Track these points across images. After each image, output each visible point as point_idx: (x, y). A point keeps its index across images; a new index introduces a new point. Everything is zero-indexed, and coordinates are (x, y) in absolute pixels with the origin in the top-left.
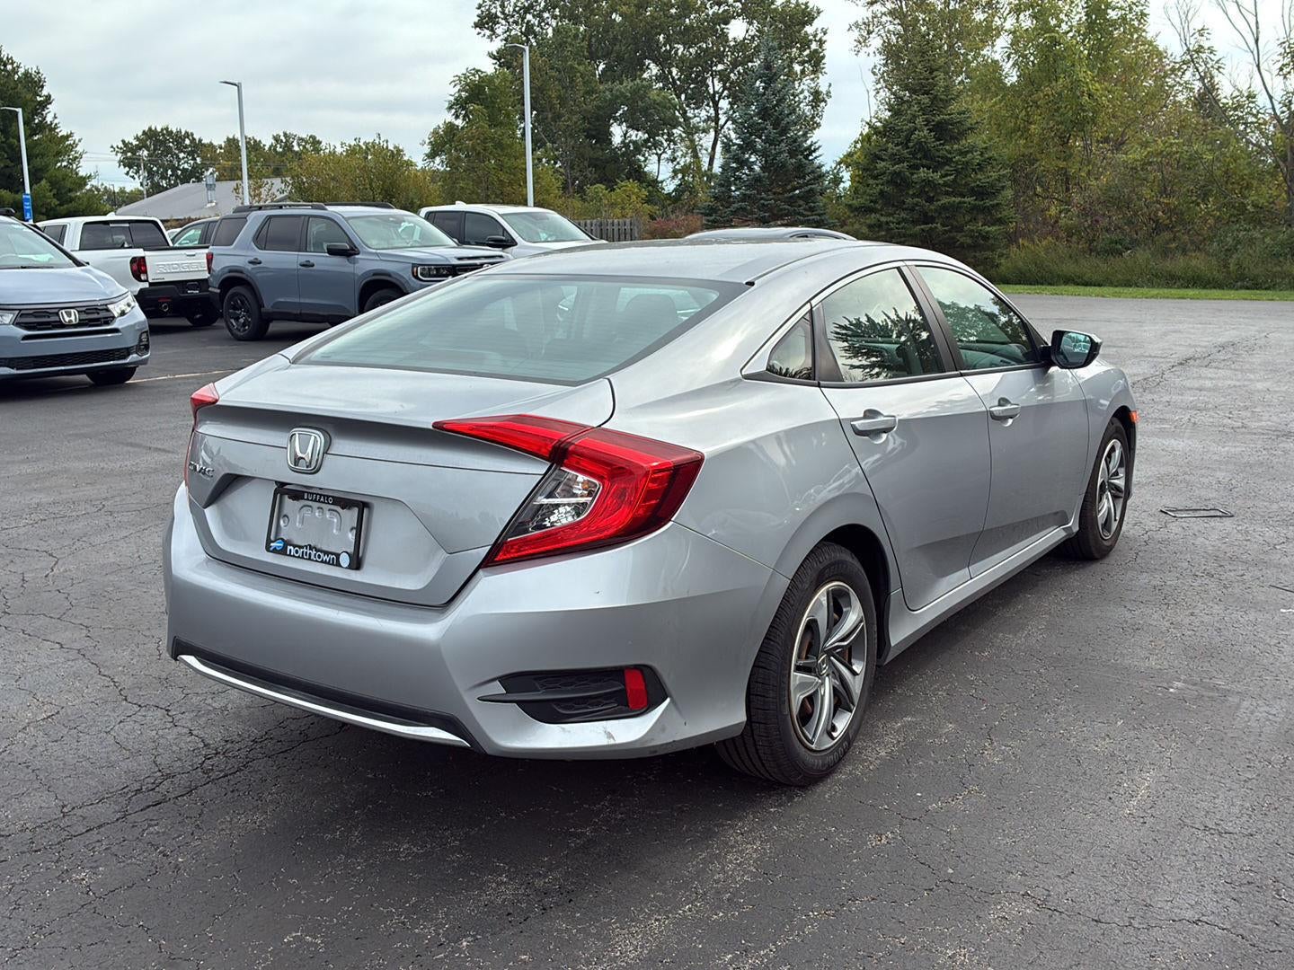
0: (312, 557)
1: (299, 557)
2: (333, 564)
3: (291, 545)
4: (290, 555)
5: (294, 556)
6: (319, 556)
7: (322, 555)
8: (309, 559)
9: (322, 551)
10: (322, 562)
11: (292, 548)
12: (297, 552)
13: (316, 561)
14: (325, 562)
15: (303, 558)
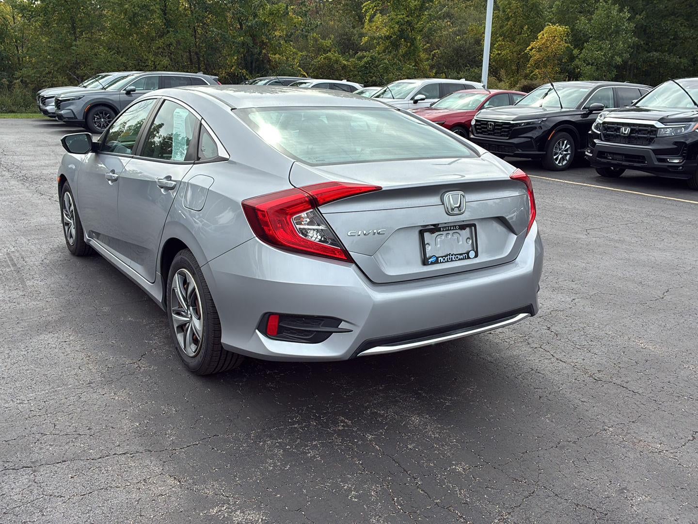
0: (453, 259)
1: (446, 262)
2: (466, 259)
3: (440, 257)
4: (441, 262)
5: (443, 262)
6: (457, 257)
7: (459, 256)
8: (452, 261)
9: (458, 255)
10: (459, 260)
11: (441, 258)
12: (444, 259)
13: (456, 260)
14: (461, 259)
15: (448, 261)
